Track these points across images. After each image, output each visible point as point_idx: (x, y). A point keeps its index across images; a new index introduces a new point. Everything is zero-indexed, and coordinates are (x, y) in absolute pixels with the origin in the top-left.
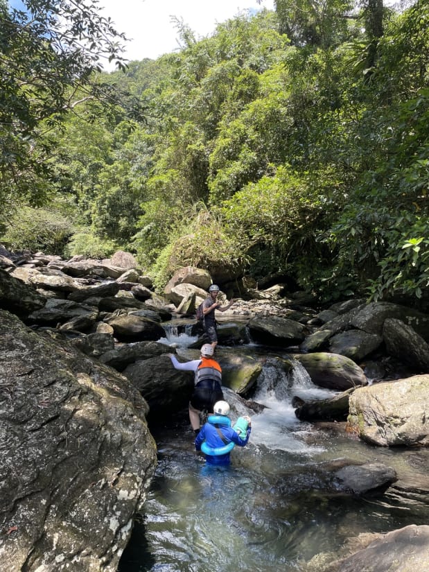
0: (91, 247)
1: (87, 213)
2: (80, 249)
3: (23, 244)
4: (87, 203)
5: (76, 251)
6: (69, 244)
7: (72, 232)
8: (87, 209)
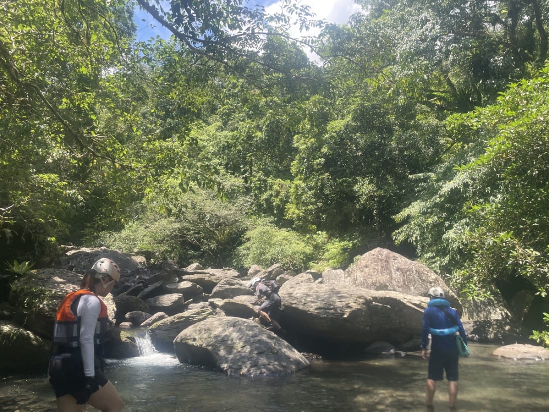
0: (279, 249)
1: (265, 196)
2: (261, 254)
3: (171, 252)
4: (265, 181)
5: (254, 258)
6: (240, 248)
7: (243, 226)
8: (266, 190)
